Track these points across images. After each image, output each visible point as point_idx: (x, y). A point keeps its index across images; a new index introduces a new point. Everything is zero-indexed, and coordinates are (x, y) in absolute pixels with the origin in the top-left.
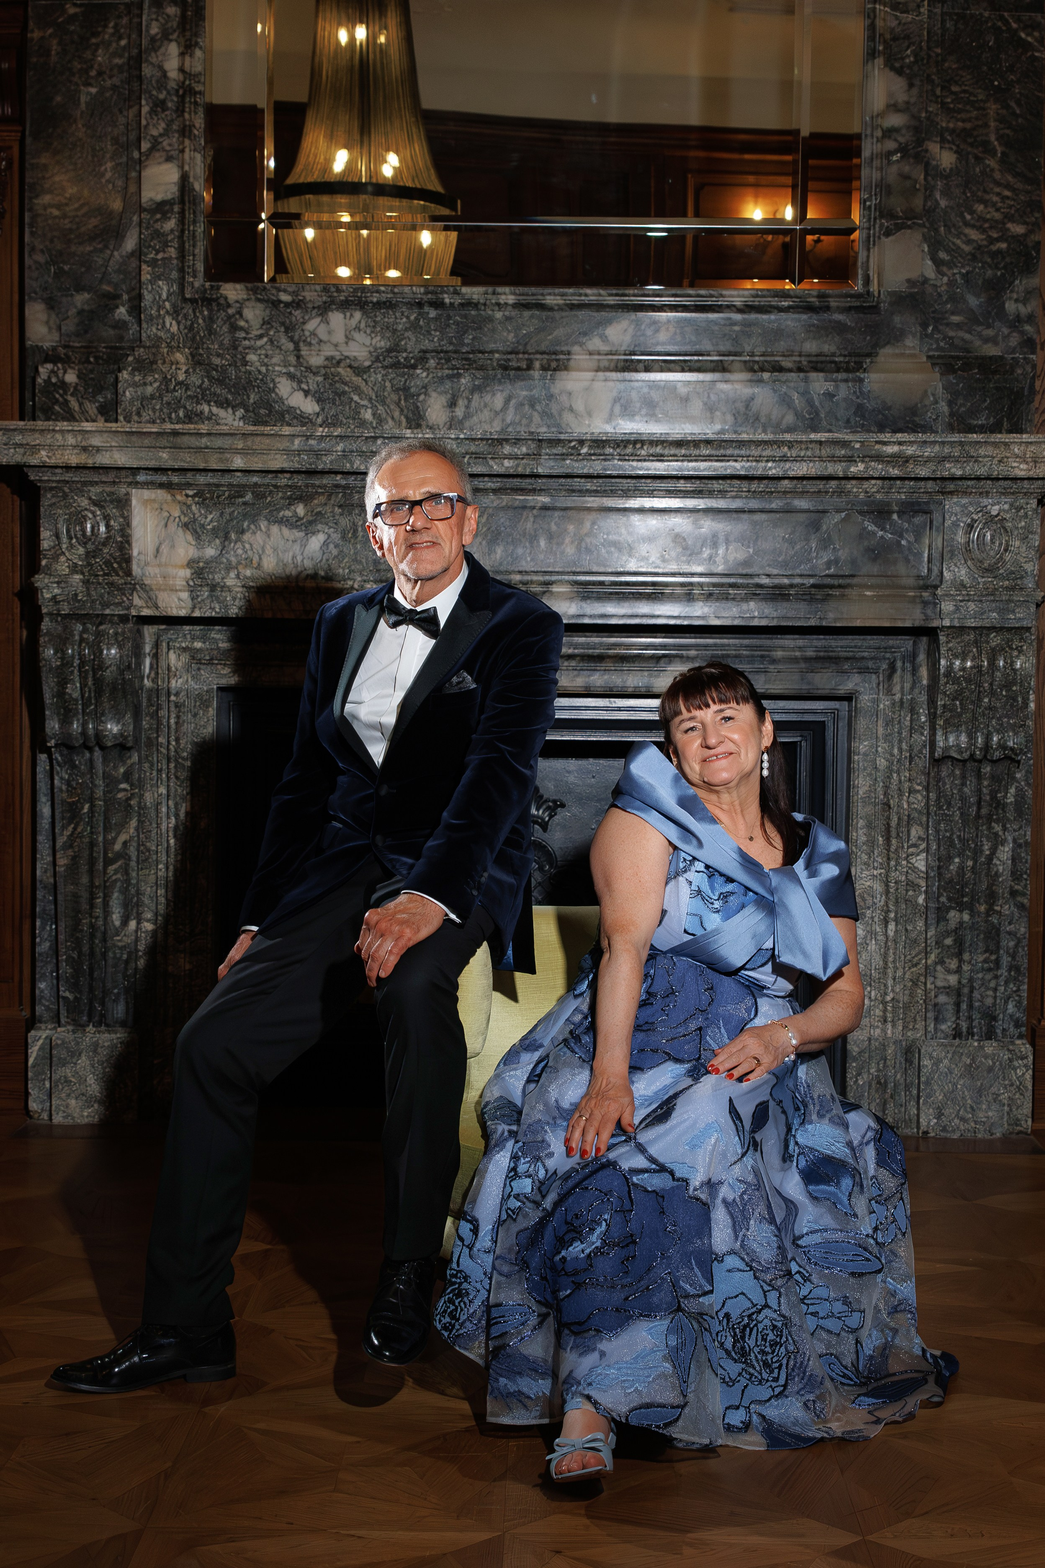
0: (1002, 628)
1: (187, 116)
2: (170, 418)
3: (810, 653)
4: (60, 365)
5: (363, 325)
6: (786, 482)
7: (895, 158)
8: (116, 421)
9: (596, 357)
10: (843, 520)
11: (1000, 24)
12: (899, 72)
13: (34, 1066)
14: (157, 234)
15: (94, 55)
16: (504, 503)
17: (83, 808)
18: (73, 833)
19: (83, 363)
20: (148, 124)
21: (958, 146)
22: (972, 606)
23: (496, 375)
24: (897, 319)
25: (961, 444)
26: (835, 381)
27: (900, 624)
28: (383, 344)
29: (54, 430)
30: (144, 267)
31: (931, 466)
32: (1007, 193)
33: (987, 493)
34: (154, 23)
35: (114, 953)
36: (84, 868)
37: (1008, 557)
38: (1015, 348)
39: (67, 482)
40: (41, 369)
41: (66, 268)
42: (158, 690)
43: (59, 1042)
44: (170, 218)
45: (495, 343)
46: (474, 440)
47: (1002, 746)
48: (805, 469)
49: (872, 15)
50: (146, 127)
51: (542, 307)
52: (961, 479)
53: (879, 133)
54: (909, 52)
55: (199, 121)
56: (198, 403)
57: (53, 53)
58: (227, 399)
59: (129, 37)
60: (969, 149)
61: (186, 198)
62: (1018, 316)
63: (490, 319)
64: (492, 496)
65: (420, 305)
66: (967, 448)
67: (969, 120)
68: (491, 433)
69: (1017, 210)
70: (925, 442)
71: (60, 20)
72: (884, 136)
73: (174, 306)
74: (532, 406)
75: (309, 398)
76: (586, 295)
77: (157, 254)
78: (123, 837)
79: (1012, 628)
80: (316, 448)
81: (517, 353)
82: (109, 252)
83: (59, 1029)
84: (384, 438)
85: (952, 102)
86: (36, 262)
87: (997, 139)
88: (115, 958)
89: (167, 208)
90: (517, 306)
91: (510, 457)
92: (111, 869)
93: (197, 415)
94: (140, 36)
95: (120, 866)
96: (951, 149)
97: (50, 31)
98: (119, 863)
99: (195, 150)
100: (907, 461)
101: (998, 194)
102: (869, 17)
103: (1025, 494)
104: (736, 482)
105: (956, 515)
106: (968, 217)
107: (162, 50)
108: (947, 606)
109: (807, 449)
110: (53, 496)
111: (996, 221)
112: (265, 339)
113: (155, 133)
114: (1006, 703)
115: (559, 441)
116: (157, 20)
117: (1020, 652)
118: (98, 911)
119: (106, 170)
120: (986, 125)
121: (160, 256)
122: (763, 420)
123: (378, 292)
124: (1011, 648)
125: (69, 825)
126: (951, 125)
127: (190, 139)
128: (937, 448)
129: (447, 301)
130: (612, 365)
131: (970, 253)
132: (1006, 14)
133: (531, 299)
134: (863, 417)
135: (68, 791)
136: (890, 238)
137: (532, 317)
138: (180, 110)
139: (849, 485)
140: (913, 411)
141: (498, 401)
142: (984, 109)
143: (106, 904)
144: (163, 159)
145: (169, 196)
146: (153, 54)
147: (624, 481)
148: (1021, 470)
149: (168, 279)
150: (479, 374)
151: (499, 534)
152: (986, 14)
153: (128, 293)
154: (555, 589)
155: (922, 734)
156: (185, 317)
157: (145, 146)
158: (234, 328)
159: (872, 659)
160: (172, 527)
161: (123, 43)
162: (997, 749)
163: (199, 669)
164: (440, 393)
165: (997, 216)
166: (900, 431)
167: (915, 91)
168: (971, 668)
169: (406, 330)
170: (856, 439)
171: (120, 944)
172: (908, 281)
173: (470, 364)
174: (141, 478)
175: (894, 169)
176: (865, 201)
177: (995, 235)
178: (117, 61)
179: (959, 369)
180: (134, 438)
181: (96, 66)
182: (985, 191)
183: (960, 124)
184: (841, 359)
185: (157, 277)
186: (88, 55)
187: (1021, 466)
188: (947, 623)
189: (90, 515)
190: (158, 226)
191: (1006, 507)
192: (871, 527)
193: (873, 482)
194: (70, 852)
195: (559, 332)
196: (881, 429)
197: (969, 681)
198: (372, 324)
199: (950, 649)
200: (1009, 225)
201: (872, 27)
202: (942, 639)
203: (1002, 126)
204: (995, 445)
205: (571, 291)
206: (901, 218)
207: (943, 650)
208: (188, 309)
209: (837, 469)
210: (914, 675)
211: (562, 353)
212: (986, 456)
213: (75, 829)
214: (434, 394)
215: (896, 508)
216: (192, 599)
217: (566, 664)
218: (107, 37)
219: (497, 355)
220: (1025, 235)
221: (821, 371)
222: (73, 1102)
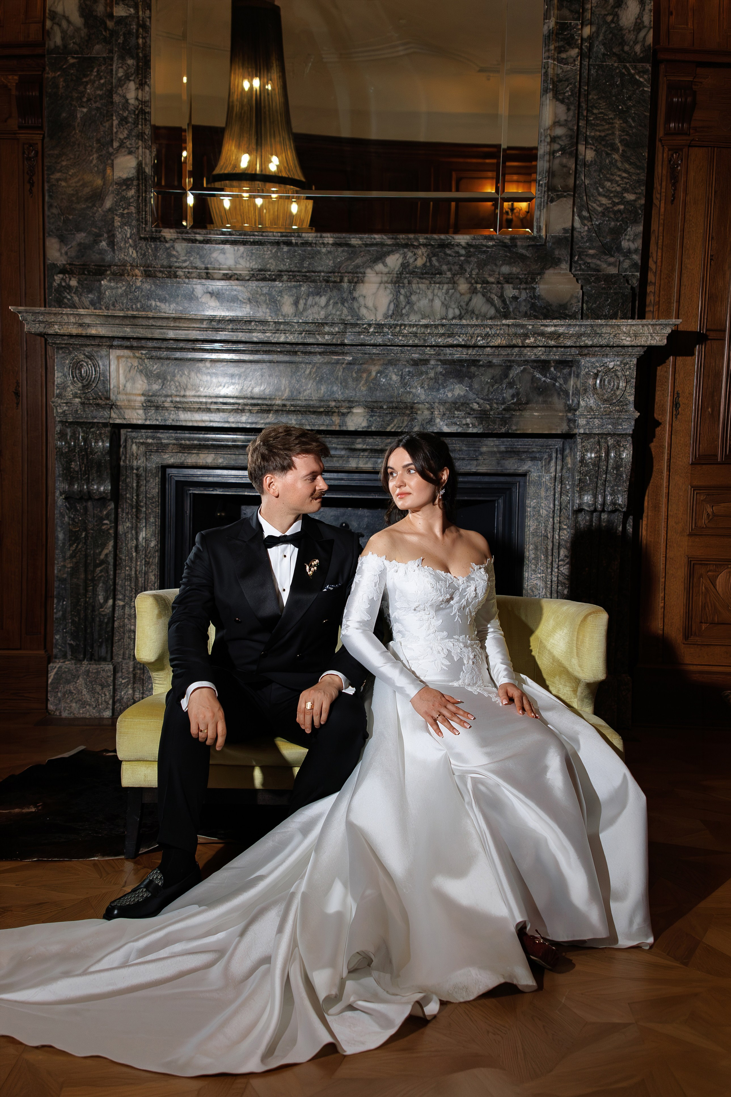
0: (614, 434)
1: (140, 127)
2: (132, 308)
3: (503, 448)
4: (67, 275)
5: (245, 255)
6: (489, 349)
7: (558, 155)
8: (101, 309)
9: (380, 275)
10: (523, 371)
11: (624, 71)
12: (562, 102)
13: (51, 683)
14: (124, 198)
15: (85, 88)
16: (326, 361)
17: (82, 534)
18: (75, 550)
19: (81, 274)
20: (117, 131)
21: (596, 147)
22: (596, 421)
23: (322, 286)
24: (557, 252)
25: (592, 326)
26: (519, 289)
27: (554, 432)
28: (256, 267)
29: (62, 313)
30: (116, 218)
31: (574, 339)
32: (625, 175)
33: (607, 355)
34: (121, 70)
35: (100, 618)
36: (82, 569)
37: (618, 392)
38: (626, 269)
39: (71, 344)
40: (56, 278)
41: (71, 217)
42: (126, 466)
43: (66, 670)
44: (131, 189)
45: (322, 266)
46: (307, 323)
47: (614, 503)
48: (499, 341)
49: (546, 67)
50: (116, 133)
51: (348, 245)
52: (591, 346)
53: (548, 139)
54: (568, 89)
55: (148, 131)
56: (148, 299)
57: (61, 86)
58: (165, 297)
59: (106, 78)
60: (603, 149)
61: (140, 178)
62: (629, 249)
63: (319, 252)
64: (319, 357)
65: (278, 243)
66: (595, 328)
67: (603, 131)
68: (317, 320)
69: (630, 186)
70: (570, 325)
71: (64, 67)
72: (551, 141)
73: (135, 241)
74: (343, 304)
75: (214, 297)
76: (375, 239)
77: (123, 210)
78: (106, 551)
79: (620, 434)
80: (217, 327)
81: (334, 273)
82: (95, 208)
83: (67, 663)
84: (256, 321)
85: (593, 120)
86: (52, 213)
87: (620, 142)
88: (100, 621)
89: (129, 183)
90: (335, 244)
91: (328, 333)
92: (98, 569)
93: (148, 306)
94: (112, 77)
95: (104, 568)
96: (592, 148)
97: (59, 73)
98: (103, 566)
99: (146, 148)
100: (559, 336)
101: (619, 176)
102: (544, 68)
103: (630, 355)
104: (460, 349)
105: (588, 368)
106: (601, 190)
107: (125, 86)
108: (582, 421)
109: (501, 329)
110: (63, 353)
111: (618, 192)
112: (188, 263)
113: (122, 137)
114: (616, 478)
115: (356, 325)
116: (122, 67)
117: (625, 448)
118: (90, 594)
119: (93, 159)
120: (613, 134)
121: (126, 211)
122: (477, 312)
123: (254, 235)
124: (619, 446)
125: (74, 544)
126: (593, 134)
127: (142, 141)
128: (577, 328)
129: (294, 241)
130: (390, 279)
131: (601, 212)
132: (628, 65)
133: (343, 241)
134: (535, 311)
135: (73, 524)
136: (554, 203)
137: (343, 251)
138: (136, 124)
139: (526, 351)
140: (564, 306)
141: (323, 301)
142: (612, 123)
143: (94, 591)
144: (126, 153)
145: (131, 176)
146: (120, 89)
147: (395, 348)
148: (627, 341)
149: (130, 225)
150: (312, 285)
151: (323, 378)
152: (616, 65)
153: (107, 233)
154: (355, 410)
155: (567, 496)
156: (141, 248)
157: (116, 144)
158: (170, 256)
159: (539, 452)
160: (133, 372)
161: (102, 81)
162: (610, 505)
163: (150, 455)
164: (289, 296)
165: (619, 189)
166: (556, 318)
167: (571, 113)
168: (595, 457)
169: (271, 258)
170: (529, 324)
171: (103, 613)
172: (564, 229)
173: (306, 279)
174: (115, 343)
175: (557, 161)
176: (539, 181)
177: (617, 201)
178: (99, 92)
179: (593, 282)
180: (109, 319)
181: (86, 95)
182: (612, 174)
183: (598, 133)
184: (523, 276)
185: (123, 224)
186: (81, 88)
187: (627, 339)
188: (582, 431)
189: (85, 364)
190: (124, 193)
191: (618, 363)
192: (538, 375)
193: (540, 349)
194: (74, 560)
195: (358, 261)
196: (546, 317)
197: (594, 465)
198: (250, 254)
199: (583, 446)
200: (625, 195)
201: (546, 74)
202: (579, 440)
203: (623, 134)
204: (612, 326)
205: (366, 236)
206: (561, 191)
207: (579, 447)
208: (143, 243)
209: (519, 342)
210: (563, 461)
211: (361, 273)
212: (606, 333)
213: (77, 546)
214: (286, 297)
215: (553, 364)
216: (145, 414)
217: (362, 454)
218: (92, 77)
219: (322, 274)
220: (635, 201)
221: (511, 283)
222: (74, 705)
